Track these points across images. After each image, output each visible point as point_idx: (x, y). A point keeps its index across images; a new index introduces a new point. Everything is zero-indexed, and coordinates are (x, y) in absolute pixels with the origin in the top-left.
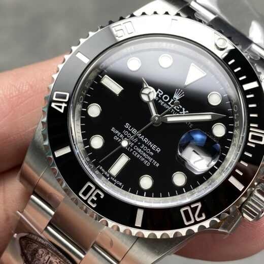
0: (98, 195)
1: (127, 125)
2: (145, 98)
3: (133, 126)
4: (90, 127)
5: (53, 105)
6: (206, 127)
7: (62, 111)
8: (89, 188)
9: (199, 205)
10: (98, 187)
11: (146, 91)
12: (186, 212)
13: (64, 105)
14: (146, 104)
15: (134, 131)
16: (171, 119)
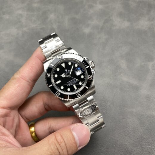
0: (80, 94)
1: (68, 82)
2: (64, 77)
3: (68, 81)
4: (65, 90)
5: (58, 95)
6: (74, 67)
7: (60, 94)
8: (78, 95)
9: (89, 75)
10: (78, 93)
11: (63, 76)
12: (89, 78)
13: (59, 93)
14: (65, 77)
15: (69, 81)
16: (70, 74)
